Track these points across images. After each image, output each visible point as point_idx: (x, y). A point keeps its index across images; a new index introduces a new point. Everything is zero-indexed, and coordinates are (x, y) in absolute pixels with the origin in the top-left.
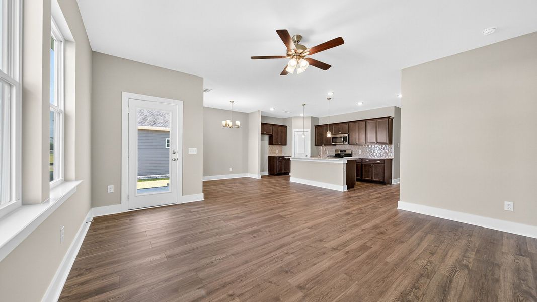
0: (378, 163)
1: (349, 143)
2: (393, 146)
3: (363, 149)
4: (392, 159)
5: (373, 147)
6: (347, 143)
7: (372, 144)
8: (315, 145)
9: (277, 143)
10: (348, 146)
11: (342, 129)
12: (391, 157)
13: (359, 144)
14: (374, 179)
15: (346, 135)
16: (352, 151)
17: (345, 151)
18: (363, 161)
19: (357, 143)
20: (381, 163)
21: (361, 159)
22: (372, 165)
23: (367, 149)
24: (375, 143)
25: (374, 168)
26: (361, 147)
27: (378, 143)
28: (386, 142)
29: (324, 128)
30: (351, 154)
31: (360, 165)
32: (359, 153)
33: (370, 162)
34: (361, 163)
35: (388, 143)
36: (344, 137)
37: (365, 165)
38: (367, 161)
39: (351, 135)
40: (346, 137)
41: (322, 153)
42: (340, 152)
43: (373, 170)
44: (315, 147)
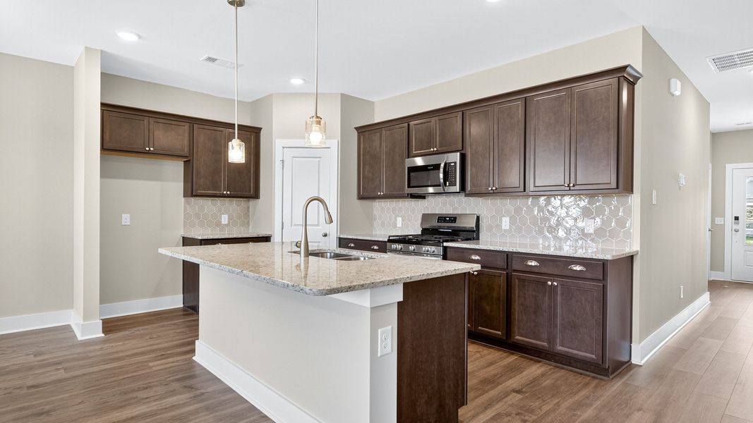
0: (577, 276)
1: (463, 188)
2: (635, 200)
3: (518, 210)
4: (631, 258)
5: (556, 202)
6: (457, 188)
7: (550, 192)
8: (361, 197)
9: (216, 187)
10: (462, 198)
11: (443, 135)
12: (627, 250)
13: (501, 192)
14: (560, 348)
15: (456, 158)
16: (478, 218)
17: (453, 219)
18: (516, 266)
19: (494, 188)
20: (589, 275)
21: (508, 256)
22: (550, 283)
23: (533, 211)
24: (563, 188)
25: (559, 298)
26: (508, 204)
27: (574, 186)
28: (610, 183)
29: (384, 132)
30: (474, 231)
31: (503, 280)
32: (503, 227)
33: (544, 270)
34: (507, 273)
35: (617, 187)
36: (445, 164)
37: (522, 280)
38: (530, 264)
39: (472, 154)
40: (455, 163)
41: (383, 224)
42: (438, 222)
43: (555, 305)
44: (359, 205)
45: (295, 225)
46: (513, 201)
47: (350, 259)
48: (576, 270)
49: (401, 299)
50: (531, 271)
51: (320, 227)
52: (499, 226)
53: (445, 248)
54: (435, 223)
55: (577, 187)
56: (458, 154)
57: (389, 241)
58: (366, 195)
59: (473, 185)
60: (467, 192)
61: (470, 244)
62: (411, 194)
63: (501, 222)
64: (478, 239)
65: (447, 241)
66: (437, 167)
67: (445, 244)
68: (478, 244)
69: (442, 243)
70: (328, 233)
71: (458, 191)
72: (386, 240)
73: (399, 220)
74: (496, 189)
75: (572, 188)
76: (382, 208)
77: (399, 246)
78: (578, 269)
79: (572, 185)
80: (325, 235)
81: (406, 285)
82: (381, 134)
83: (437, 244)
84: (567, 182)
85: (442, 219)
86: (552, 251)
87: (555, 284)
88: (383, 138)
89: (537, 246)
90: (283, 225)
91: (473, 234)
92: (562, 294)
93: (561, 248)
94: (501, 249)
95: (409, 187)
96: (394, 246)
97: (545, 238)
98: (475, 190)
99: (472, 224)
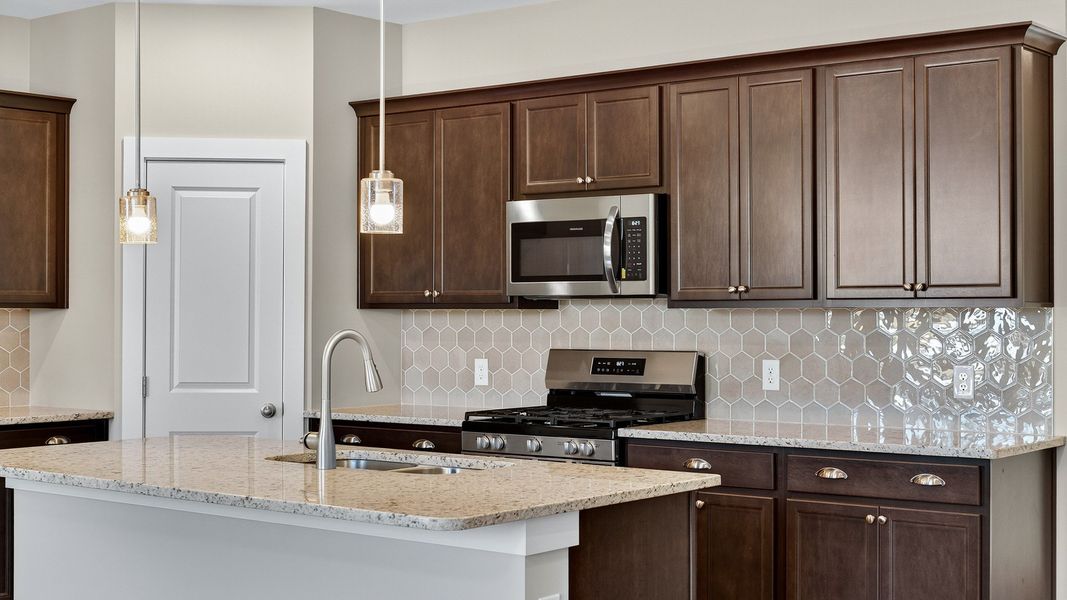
0: (928, 499)
1: (663, 285)
2: (1057, 320)
3: (801, 342)
4: (1052, 454)
6: (648, 286)
7: (873, 302)
8: (367, 302)
11: (608, 144)
13: (756, 298)
16: (701, 361)
17: (636, 365)
18: (795, 482)
19: (742, 289)
20: (952, 496)
21: (779, 457)
22: (870, 518)
23: (836, 344)
24: (900, 292)
25: (891, 550)
26: (776, 327)
27: (924, 288)
28: (999, 285)
29: (440, 123)
30: (690, 397)
31: (766, 517)
32: (766, 386)
33: (859, 488)
34: (775, 500)
35: (1014, 294)
36: (618, 221)
37: (810, 515)
38: (827, 475)
39: (685, 200)
40: (643, 220)
41: (432, 378)
42: (594, 372)
43: (884, 571)
44: (366, 323)
45: (182, 384)
46: (789, 319)
47: (420, 472)
48: (927, 486)
49: (576, 542)
50: (829, 491)
51: (254, 391)
52: (756, 382)
53: (622, 443)
54: (585, 376)
55: (930, 292)
56: (651, 197)
57: (468, 426)
58: (387, 294)
59: (688, 278)
60: (675, 296)
61: (683, 429)
62: (521, 298)
63: (759, 372)
64: (701, 416)
65: (625, 424)
66: (595, 228)
67: (623, 432)
68: (702, 430)
69: (615, 429)
70: (278, 407)
71: (652, 292)
72: (459, 423)
73: (481, 367)
74: (747, 291)
75: (920, 294)
76: (428, 333)
77: (496, 441)
78: (930, 484)
79: (919, 287)
80: (271, 413)
81: (585, 516)
82: (431, 130)
83: (600, 432)
84: (910, 279)
85: (604, 363)
86: (881, 445)
87: (883, 518)
88: (440, 138)
89: (845, 432)
90: (145, 387)
91: (689, 403)
92: (898, 542)
93: (899, 436)
94: (760, 441)
95: (517, 277)
96: (483, 440)
97: (866, 412)
98: (694, 292)
99: (686, 378)
